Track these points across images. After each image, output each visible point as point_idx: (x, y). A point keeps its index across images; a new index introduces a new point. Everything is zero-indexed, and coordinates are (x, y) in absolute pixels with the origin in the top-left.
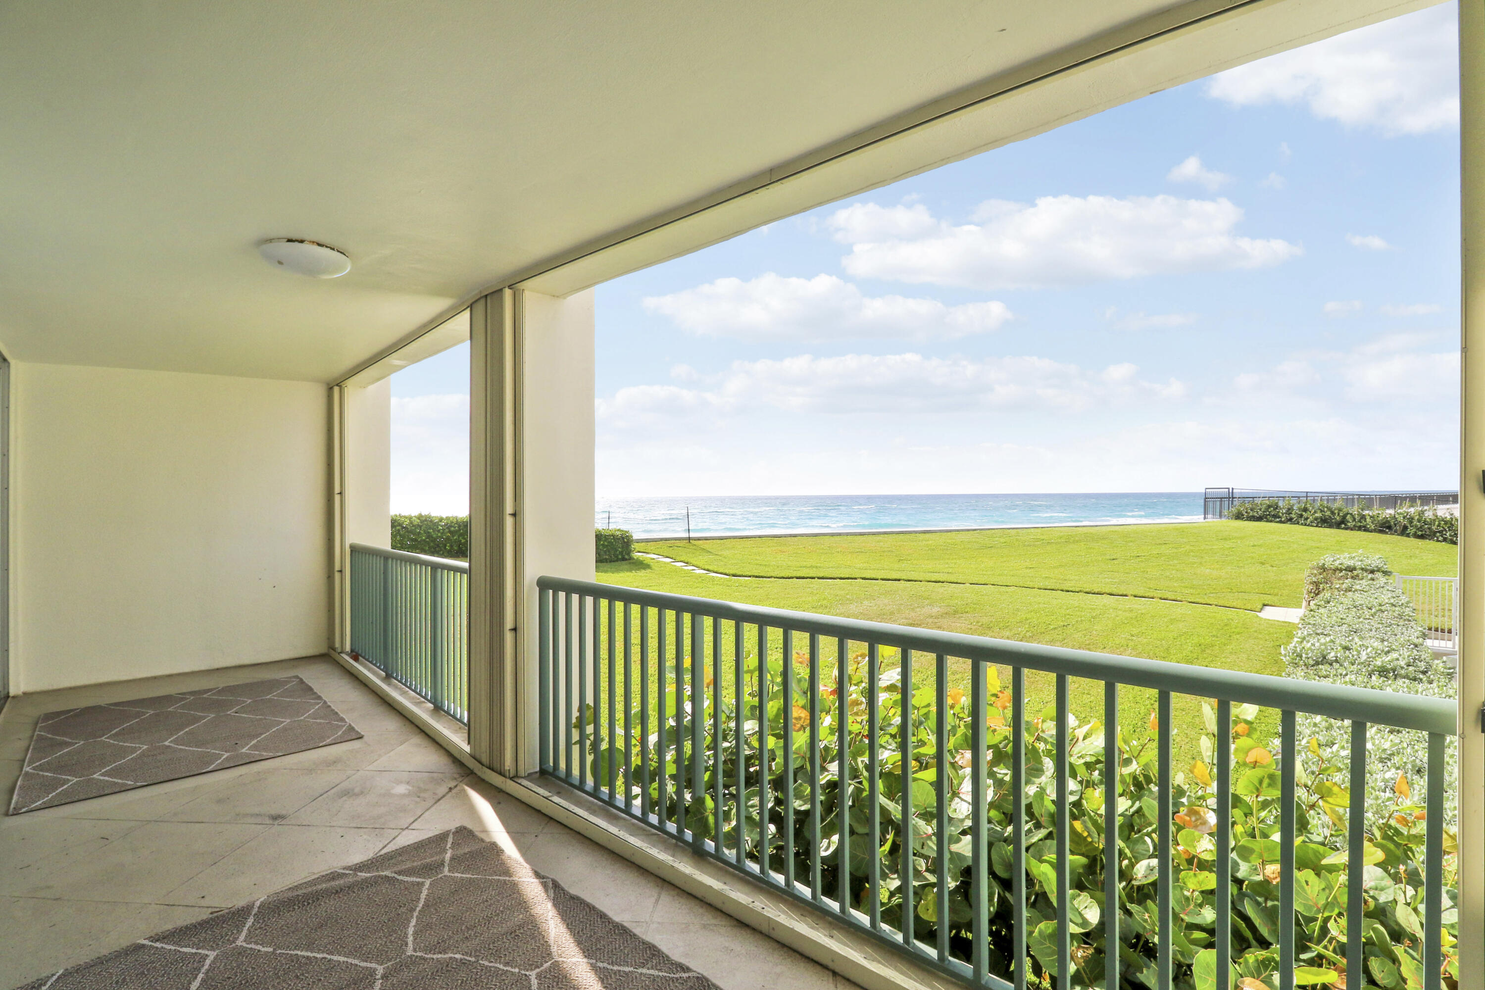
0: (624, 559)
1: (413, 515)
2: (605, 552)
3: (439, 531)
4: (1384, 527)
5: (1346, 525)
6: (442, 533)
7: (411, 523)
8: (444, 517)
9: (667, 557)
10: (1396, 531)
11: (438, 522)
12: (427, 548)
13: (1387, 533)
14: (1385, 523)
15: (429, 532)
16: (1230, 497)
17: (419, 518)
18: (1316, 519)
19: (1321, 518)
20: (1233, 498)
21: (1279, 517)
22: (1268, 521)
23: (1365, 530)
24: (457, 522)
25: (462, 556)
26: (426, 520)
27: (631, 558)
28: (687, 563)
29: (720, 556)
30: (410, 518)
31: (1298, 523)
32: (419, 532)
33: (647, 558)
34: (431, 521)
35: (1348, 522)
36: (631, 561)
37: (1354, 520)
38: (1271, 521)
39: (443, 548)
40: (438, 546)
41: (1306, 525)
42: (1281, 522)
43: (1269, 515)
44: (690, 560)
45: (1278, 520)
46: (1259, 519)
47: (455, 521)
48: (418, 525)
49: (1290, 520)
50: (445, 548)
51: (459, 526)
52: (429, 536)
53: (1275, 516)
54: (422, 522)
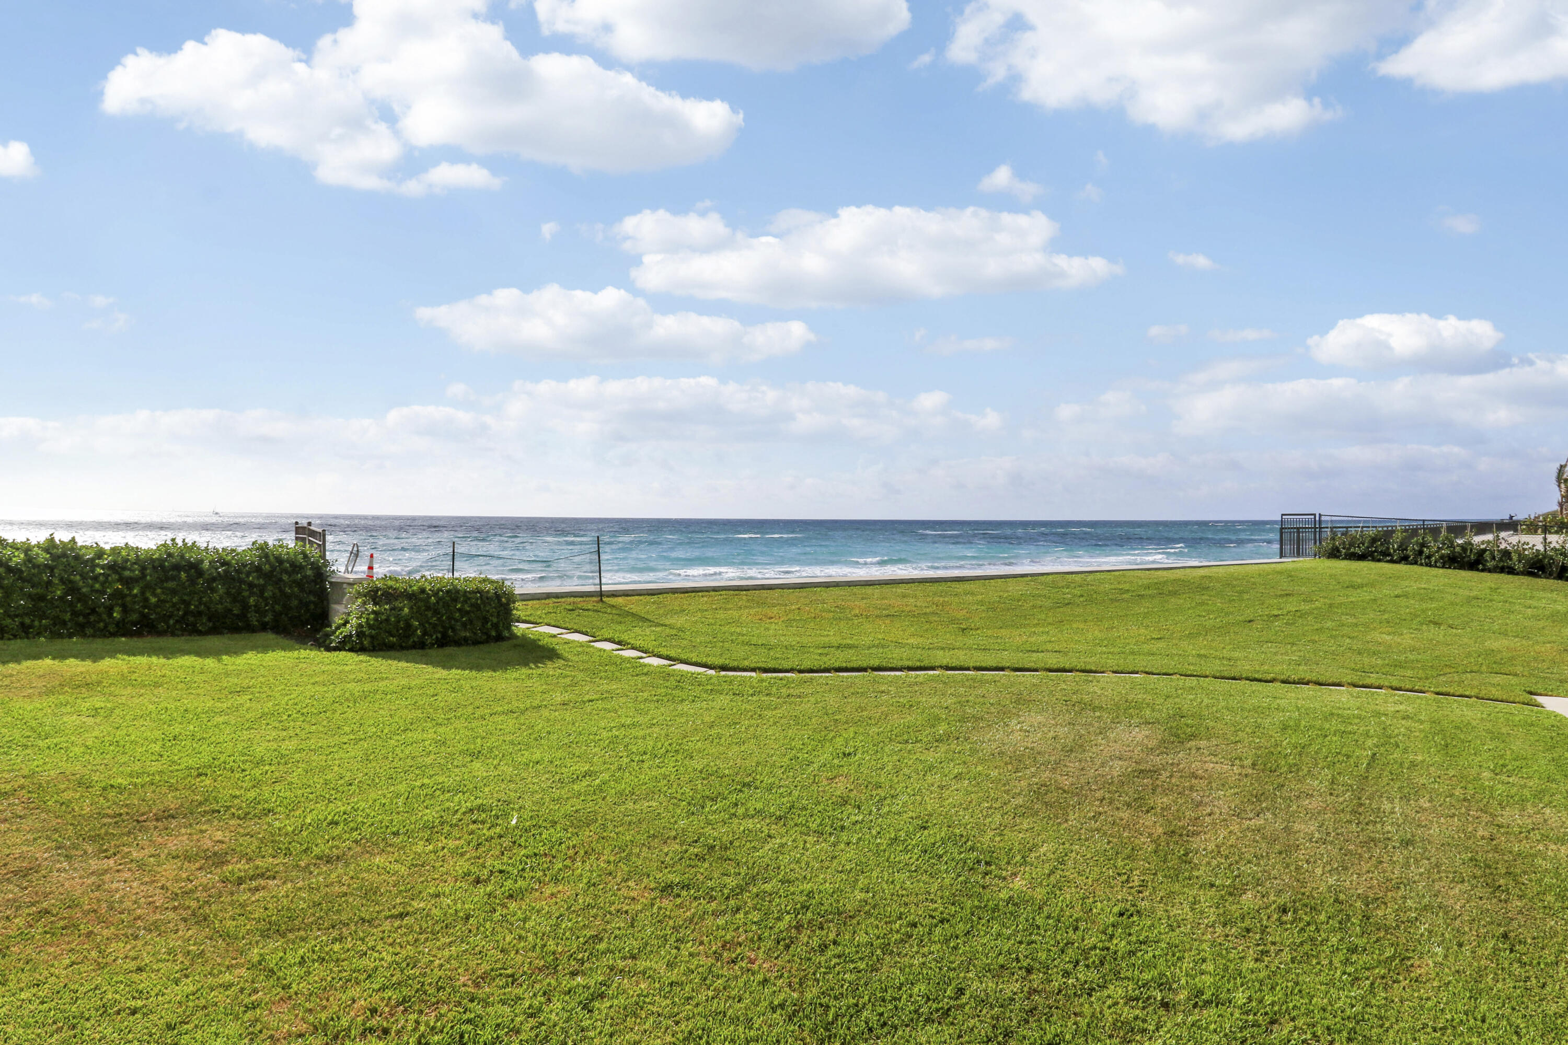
0: (499, 638)
1: (34, 542)
2: (464, 625)
3: (95, 578)
4: (1536, 568)
5: (1484, 565)
6: (103, 584)
7: (29, 560)
8: (107, 547)
9: (576, 631)
10: (1551, 574)
11: (93, 560)
12: (67, 617)
13: (1539, 577)
14: (1534, 563)
15: (71, 582)
16: (1317, 525)
17: (47, 550)
18: (1442, 557)
19: (1448, 556)
20: (1321, 528)
21: (1389, 555)
22: (1374, 560)
23: (1509, 573)
24: (138, 560)
25: (150, 633)
26: (64, 555)
27: (513, 636)
28: (619, 643)
29: (671, 627)
30: (27, 548)
31: (1416, 563)
32: (49, 583)
33: (540, 634)
34: (77, 558)
35: (1487, 561)
36: (515, 641)
37: (1494, 558)
38: (1379, 560)
39: (105, 616)
40: (93, 611)
41: (1427, 565)
42: (1392, 561)
43: (1375, 551)
44: (625, 637)
45: (1388, 558)
46: (1362, 557)
47: (133, 556)
48: (46, 565)
49: (1404, 559)
50: (110, 615)
51: (143, 569)
52: (72, 589)
53: (1386, 554)
54: (55, 558)
